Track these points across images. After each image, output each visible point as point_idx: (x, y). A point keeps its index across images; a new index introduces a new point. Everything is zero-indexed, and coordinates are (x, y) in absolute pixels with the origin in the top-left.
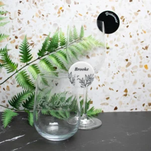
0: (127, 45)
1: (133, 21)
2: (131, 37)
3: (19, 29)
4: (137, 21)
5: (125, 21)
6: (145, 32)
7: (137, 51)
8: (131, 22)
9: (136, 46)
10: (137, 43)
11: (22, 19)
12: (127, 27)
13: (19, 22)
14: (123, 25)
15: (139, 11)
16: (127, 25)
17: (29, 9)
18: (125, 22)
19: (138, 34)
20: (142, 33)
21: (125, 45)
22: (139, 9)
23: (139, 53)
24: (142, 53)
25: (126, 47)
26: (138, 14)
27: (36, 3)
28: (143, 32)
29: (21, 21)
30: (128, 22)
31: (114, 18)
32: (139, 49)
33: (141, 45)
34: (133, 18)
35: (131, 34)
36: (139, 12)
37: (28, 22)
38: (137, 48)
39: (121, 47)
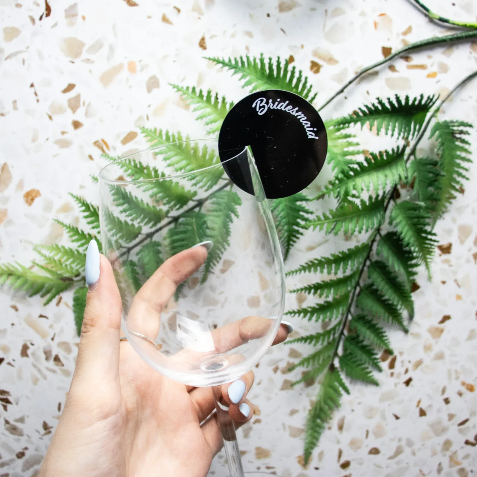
0: (410, 443)
1: (428, 359)
2: (422, 413)
3: (21, 455)
4: (440, 357)
5: (397, 364)
6: (471, 389)
7: (449, 453)
8: (418, 364)
9: (442, 439)
10: (444, 430)
11: (21, 420)
12: (408, 382)
13: (13, 430)
14: (393, 380)
15: (446, 318)
16: (406, 378)
17: (35, 381)
18: (398, 367)
19: (447, 401)
20: (460, 394)
21: (403, 443)
22: (447, 313)
23: (453, 460)
24: (466, 457)
25: (407, 451)
26: (442, 331)
27: (57, 359)
28: (463, 389)
29: (19, 425)
30: (410, 367)
31: (296, 121)
32: (453, 449)
33: (461, 431)
34: (427, 348)
35: (423, 406)
36: (447, 323)
37: (46, 426)
38: (447, 444)
39: (392, 453)
